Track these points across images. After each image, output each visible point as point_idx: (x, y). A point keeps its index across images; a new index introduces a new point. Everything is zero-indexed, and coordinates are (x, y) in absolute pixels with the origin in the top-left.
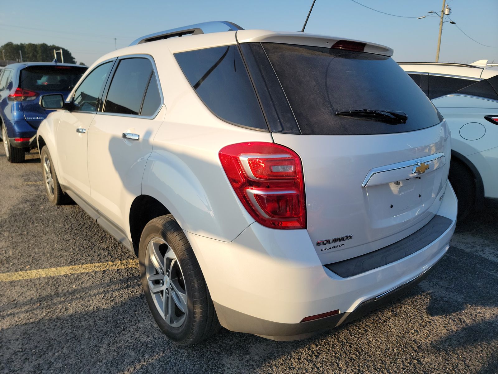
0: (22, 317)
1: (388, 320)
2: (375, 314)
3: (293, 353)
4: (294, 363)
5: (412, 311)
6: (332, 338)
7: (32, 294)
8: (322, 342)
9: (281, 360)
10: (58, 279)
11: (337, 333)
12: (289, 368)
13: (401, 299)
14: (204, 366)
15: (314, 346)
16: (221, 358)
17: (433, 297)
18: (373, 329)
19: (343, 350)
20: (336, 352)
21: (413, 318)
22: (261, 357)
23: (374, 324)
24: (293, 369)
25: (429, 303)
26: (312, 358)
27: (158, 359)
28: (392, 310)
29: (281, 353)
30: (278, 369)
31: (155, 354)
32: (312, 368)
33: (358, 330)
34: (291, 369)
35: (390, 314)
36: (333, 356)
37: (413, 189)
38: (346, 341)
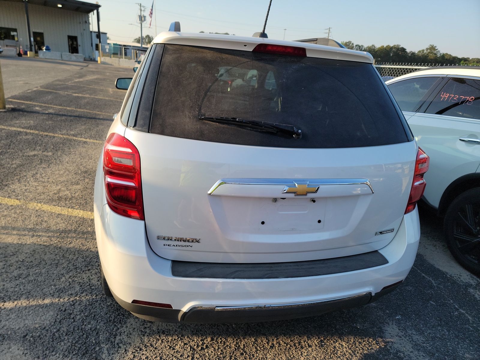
0: (43, 240)
1: (308, 347)
2: (298, 337)
3: (186, 337)
4: (179, 346)
5: (345, 350)
6: (234, 340)
7: (62, 226)
8: (221, 339)
9: (170, 338)
10: (86, 220)
11: (242, 338)
12: (170, 347)
13: (345, 334)
14: (112, 317)
15: (209, 339)
16: (129, 317)
17: (388, 347)
18: (281, 349)
19: (231, 354)
20: (223, 353)
21: (337, 357)
22: (158, 329)
23: (287, 345)
24: (172, 350)
25: (375, 351)
26: (197, 348)
27: (88, 299)
28: (321, 341)
29: (176, 333)
30: (161, 344)
31: (90, 295)
32: (188, 356)
33: (264, 343)
34: (172, 349)
35: (315, 343)
36: (217, 354)
37: (306, 212)
38: (244, 348)
